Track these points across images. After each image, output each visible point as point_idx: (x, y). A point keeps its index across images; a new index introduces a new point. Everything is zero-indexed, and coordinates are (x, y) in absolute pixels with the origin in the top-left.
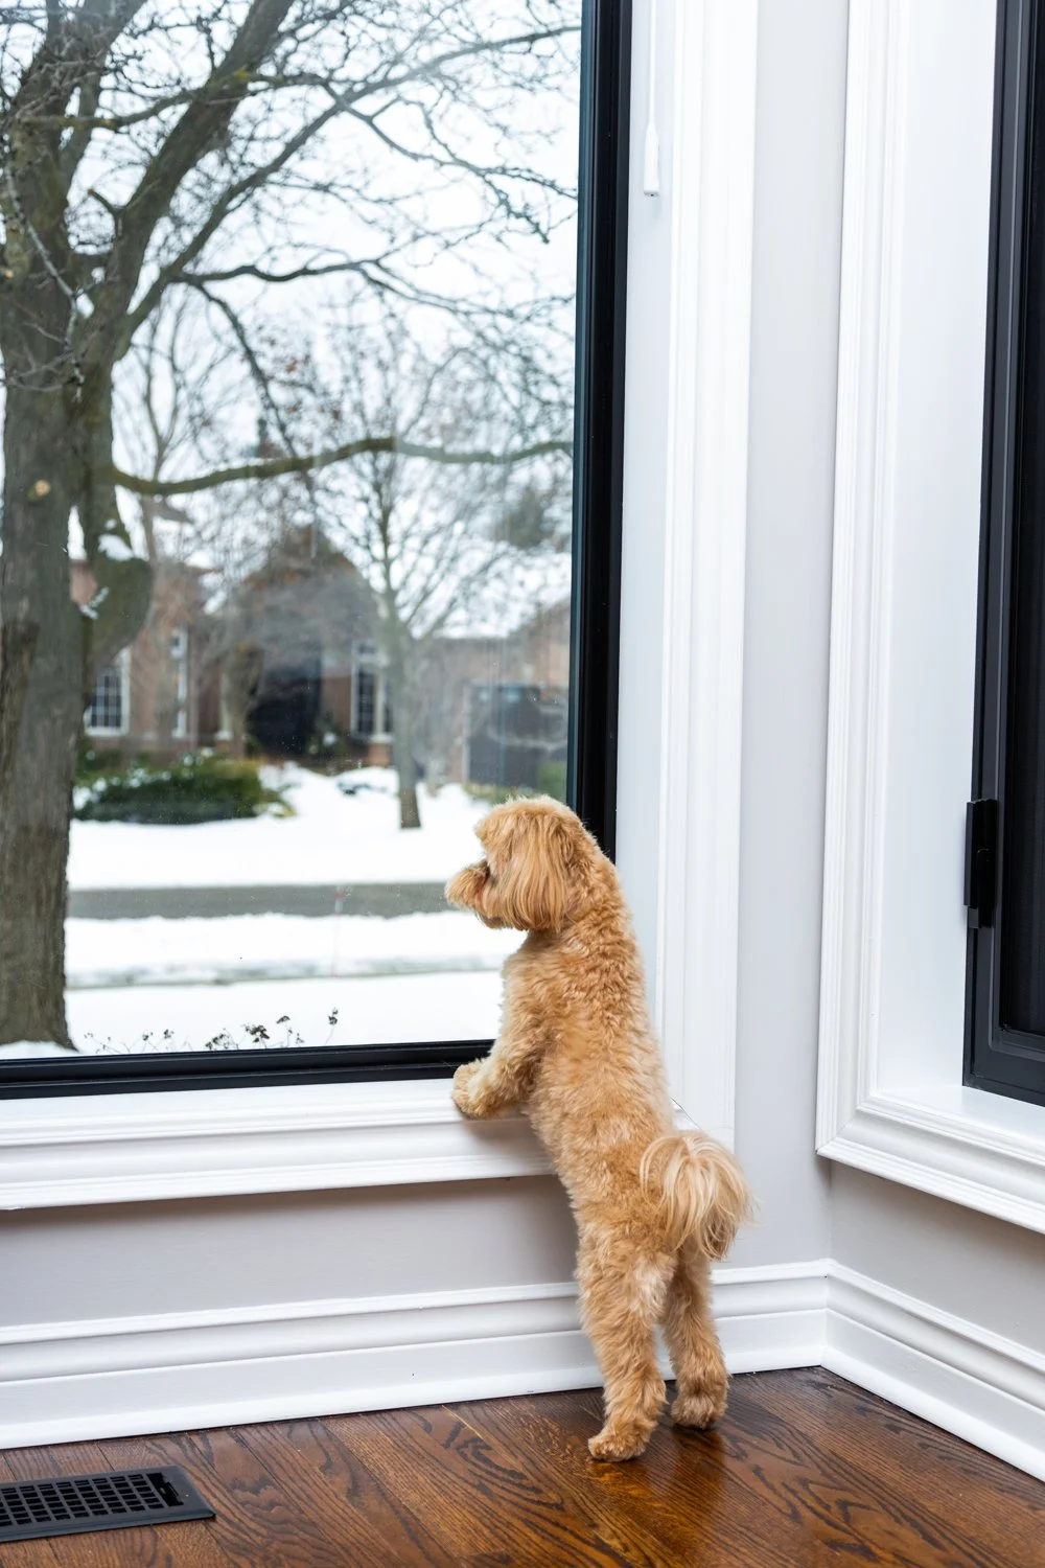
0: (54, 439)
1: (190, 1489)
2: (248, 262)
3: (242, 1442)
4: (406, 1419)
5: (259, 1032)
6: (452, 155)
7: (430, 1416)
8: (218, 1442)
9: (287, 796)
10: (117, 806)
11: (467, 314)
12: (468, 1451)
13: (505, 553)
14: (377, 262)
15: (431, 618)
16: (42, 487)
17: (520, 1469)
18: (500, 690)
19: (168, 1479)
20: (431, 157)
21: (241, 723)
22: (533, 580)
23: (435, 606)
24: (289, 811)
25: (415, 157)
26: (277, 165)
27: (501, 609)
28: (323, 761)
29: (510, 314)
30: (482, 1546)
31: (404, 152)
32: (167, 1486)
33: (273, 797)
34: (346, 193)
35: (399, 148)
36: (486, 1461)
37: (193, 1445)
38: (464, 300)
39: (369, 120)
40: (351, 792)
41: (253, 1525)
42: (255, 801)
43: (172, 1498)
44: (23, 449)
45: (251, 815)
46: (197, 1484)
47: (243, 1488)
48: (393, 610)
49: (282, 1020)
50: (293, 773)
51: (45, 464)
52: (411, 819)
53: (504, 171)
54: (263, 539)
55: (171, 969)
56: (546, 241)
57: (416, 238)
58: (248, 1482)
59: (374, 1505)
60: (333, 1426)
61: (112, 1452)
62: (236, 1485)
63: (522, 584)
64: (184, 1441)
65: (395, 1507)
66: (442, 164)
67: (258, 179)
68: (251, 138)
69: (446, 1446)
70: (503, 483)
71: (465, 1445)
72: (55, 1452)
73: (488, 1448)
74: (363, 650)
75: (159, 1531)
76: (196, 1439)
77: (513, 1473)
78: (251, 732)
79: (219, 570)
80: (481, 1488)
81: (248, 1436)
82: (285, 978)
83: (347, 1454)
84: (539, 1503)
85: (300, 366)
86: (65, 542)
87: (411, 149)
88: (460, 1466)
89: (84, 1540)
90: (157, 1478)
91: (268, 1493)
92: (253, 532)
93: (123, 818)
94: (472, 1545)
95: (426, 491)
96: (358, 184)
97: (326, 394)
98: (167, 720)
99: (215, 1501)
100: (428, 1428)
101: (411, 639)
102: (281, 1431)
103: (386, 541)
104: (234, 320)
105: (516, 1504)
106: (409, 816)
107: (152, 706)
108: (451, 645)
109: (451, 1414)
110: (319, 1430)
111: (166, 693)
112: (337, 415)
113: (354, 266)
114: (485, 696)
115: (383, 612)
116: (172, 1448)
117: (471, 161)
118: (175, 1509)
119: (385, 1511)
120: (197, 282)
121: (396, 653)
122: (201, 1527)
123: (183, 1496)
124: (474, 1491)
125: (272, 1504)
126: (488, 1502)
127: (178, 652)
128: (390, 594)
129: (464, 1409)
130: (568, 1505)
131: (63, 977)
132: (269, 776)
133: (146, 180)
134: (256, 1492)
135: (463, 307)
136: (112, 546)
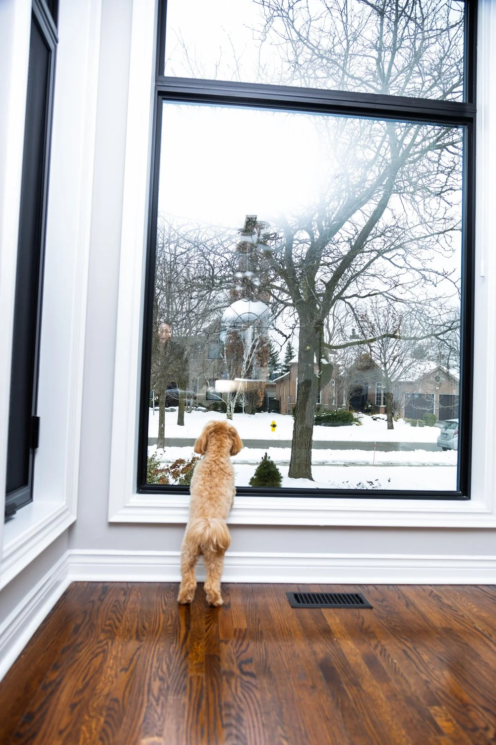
0: (311, 337)
1: (366, 600)
2: (355, 293)
3: (376, 588)
4: (418, 587)
5: (371, 483)
6: (411, 267)
7: (424, 587)
8: (371, 588)
9: (359, 420)
10: (319, 421)
11: (409, 303)
12: (436, 598)
13: (415, 361)
14: (386, 292)
15: (396, 377)
16: (308, 348)
17: (450, 604)
18: (413, 394)
19: (360, 596)
20: (405, 267)
21: (348, 403)
22: (422, 367)
23: (397, 374)
24: (360, 424)
25: (401, 268)
26: (363, 271)
27: (414, 375)
28: (368, 412)
29: (420, 303)
30: (444, 625)
31: (398, 267)
32: (360, 598)
33: (356, 420)
34: (379, 276)
35: (396, 266)
36: (440, 601)
37: (364, 588)
38: (408, 300)
39: (389, 260)
40: (374, 419)
41: (383, 611)
42: (351, 421)
43: (361, 602)
44: (304, 339)
45: (351, 425)
46: (367, 598)
47: (378, 600)
48: (387, 375)
49: (376, 480)
50: (361, 414)
51: (309, 342)
52: (391, 427)
53: (424, 270)
54: (354, 358)
55: (333, 462)
56: (436, 286)
57: (396, 286)
58: (380, 600)
59: (413, 609)
60: (399, 587)
61: (345, 587)
62: (376, 600)
63: (420, 369)
64: (362, 586)
65: (418, 611)
66: (408, 269)
67: (358, 274)
68: (356, 265)
69: (430, 596)
70: (415, 343)
71: (435, 596)
72: (331, 586)
73: (441, 598)
74: (378, 384)
75: (360, 610)
76: (365, 586)
77: (449, 605)
78: (350, 404)
79: (344, 365)
80: (441, 608)
81: (378, 587)
82: (361, 465)
83: (404, 596)
84: (457, 615)
85: (364, 317)
86: (313, 360)
87: (400, 266)
88: (434, 602)
89: (341, 610)
90: (357, 595)
91: (385, 603)
92: (352, 356)
93: (320, 424)
94: (441, 624)
95: (395, 345)
96: (382, 274)
97: (371, 323)
98: (330, 401)
99: (372, 604)
100: (424, 590)
101: (391, 382)
102: (386, 587)
103: (385, 358)
104: (351, 307)
105: (451, 614)
106: (390, 426)
107: (327, 397)
108: (400, 383)
109: (430, 587)
110: (395, 587)
111: (330, 395)
112: (373, 328)
113: (381, 293)
114: (409, 396)
115: (384, 375)
116: (359, 588)
117: (416, 268)
118: (362, 605)
119: (417, 612)
120: (343, 299)
121: (387, 385)
122: (369, 610)
123: (365, 602)
124: (439, 609)
125: (387, 606)
126: (444, 613)
127: (334, 385)
128: (386, 371)
129: (433, 586)
130: (465, 616)
131: (311, 463)
132: (355, 415)
133: (334, 276)
134: (382, 602)
135: (408, 302)
136: (324, 361)
